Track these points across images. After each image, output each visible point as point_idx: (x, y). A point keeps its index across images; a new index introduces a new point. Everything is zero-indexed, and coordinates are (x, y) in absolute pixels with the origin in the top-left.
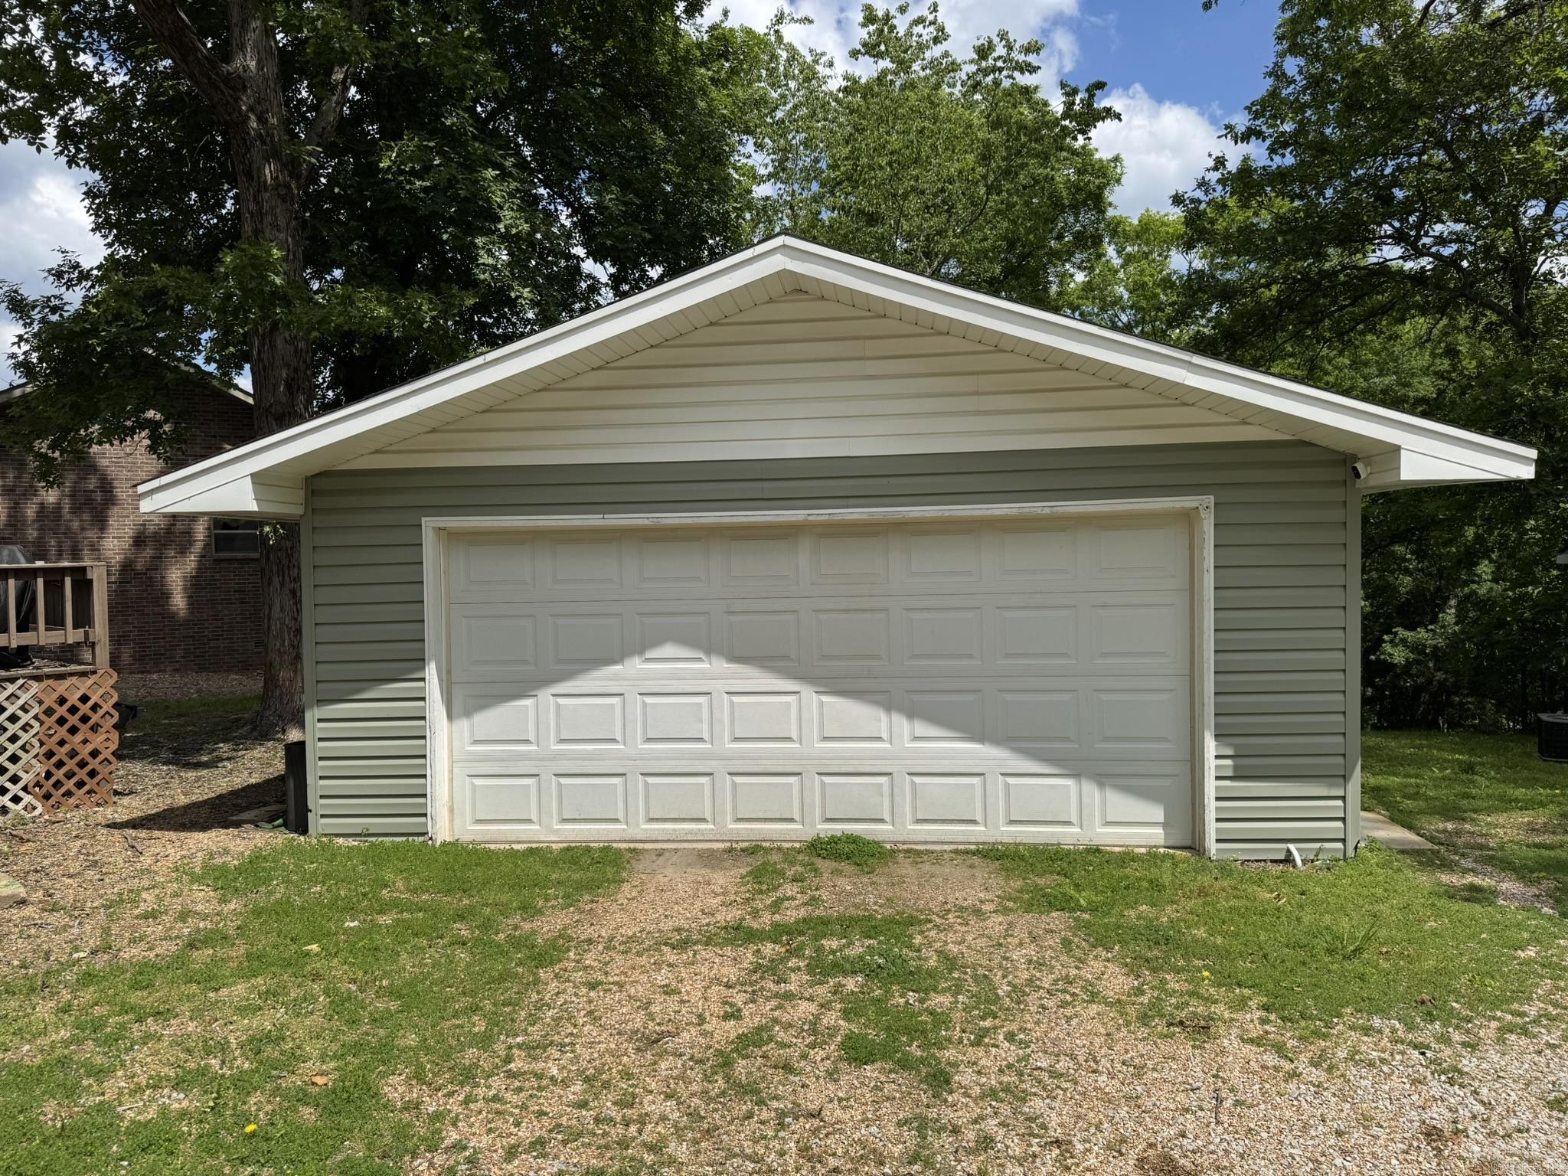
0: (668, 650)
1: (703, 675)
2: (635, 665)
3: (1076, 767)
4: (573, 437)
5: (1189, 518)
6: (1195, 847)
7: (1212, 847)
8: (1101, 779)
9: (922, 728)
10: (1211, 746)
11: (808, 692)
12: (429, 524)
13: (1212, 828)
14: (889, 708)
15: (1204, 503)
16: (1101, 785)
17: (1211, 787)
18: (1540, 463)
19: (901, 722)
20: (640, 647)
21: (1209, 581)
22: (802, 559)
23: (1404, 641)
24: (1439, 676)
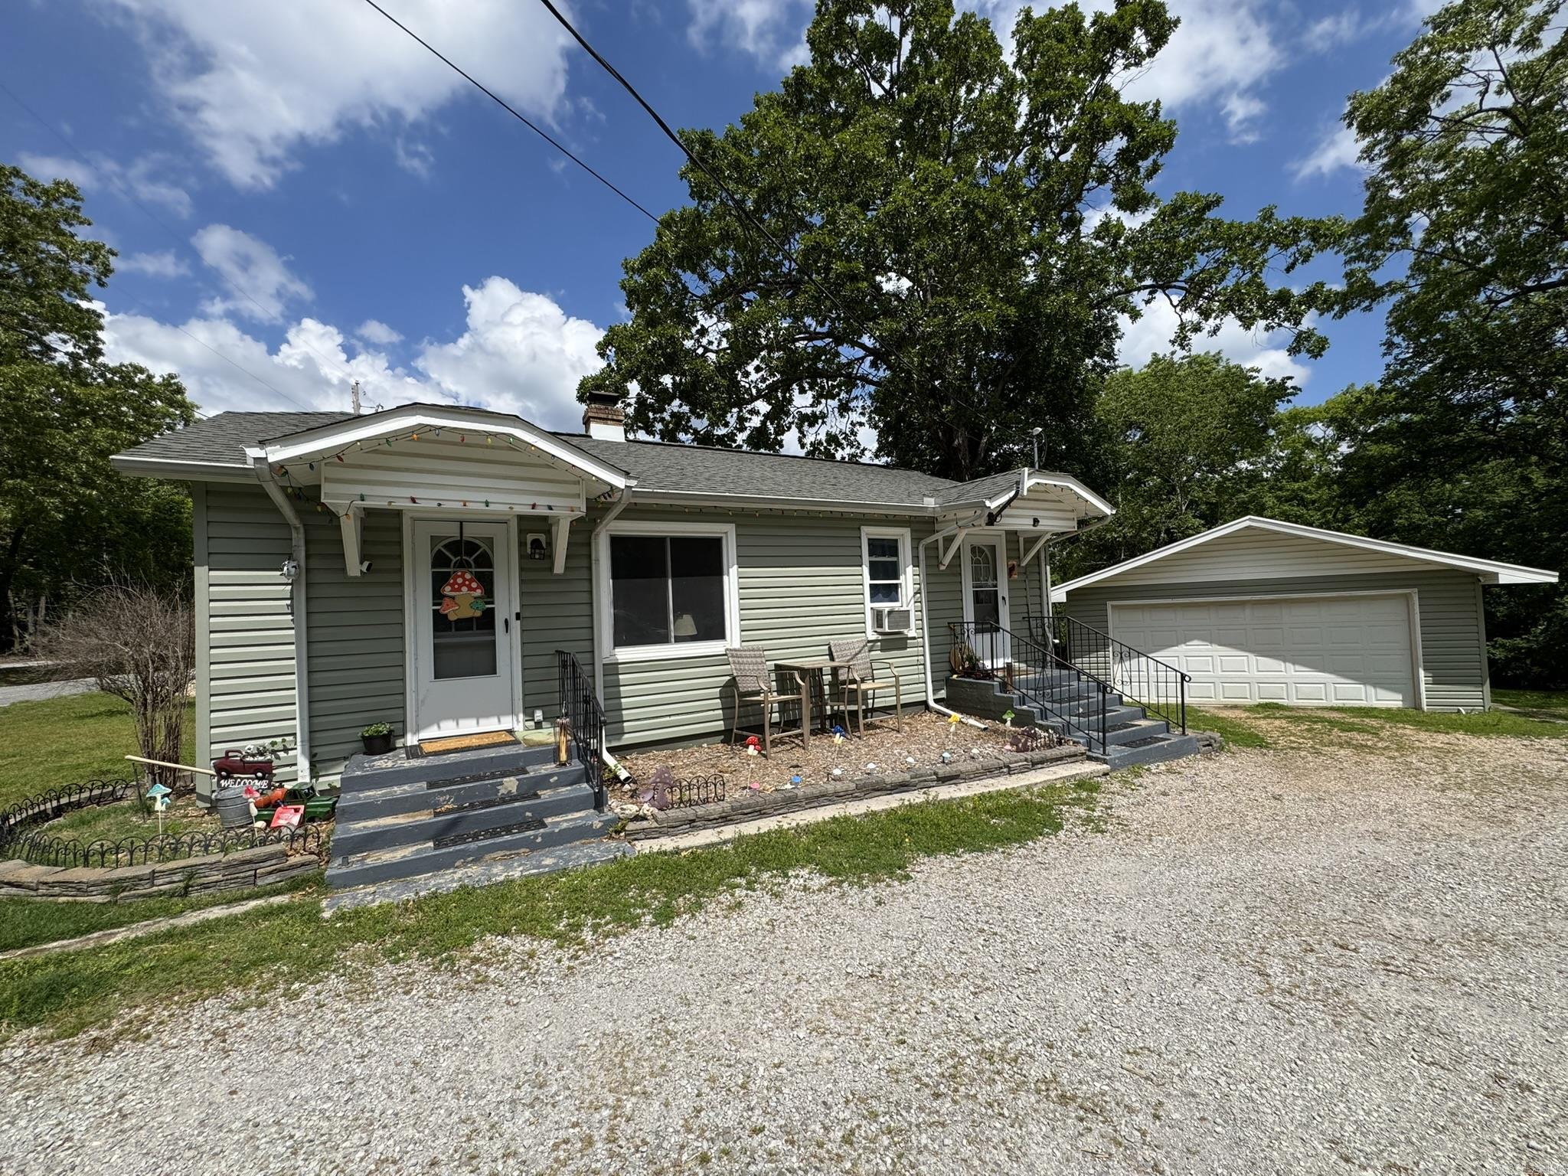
0: (1195, 642)
1: (1208, 650)
2: (1183, 647)
3: (1364, 681)
4: (1159, 575)
5: (1407, 598)
6: (1418, 707)
7: (1425, 708)
8: (1375, 685)
9: (1298, 668)
10: (1422, 673)
11: (1252, 656)
12: (1109, 604)
13: (1424, 701)
14: (1285, 661)
15: (1414, 592)
16: (1375, 687)
17: (1423, 687)
18: (1560, 577)
19: (1289, 666)
20: (1185, 641)
21: (1418, 617)
22: (1248, 611)
23: (1503, 646)
24: (1536, 669)
